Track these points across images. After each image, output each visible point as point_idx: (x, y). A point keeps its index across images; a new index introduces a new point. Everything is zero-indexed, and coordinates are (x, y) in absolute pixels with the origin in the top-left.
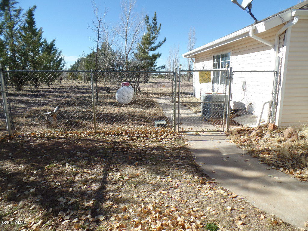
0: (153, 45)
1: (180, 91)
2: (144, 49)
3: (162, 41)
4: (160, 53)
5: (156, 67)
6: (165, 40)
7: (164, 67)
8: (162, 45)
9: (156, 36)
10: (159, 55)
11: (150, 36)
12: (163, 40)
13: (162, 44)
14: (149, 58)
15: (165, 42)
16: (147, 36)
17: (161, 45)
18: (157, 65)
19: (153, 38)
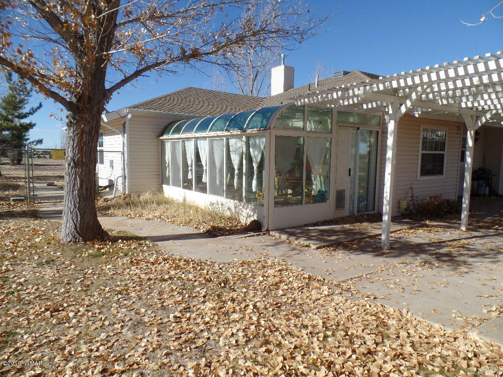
0: (21, 111)
1: (33, 163)
2: (5, 114)
3: (35, 107)
4: (33, 123)
5: (28, 141)
6: (41, 106)
7: (40, 142)
8: (37, 112)
9: (26, 98)
10: (31, 126)
11: (16, 98)
12: (38, 105)
13: (36, 110)
14: (15, 128)
15: (41, 109)
16: (10, 99)
17: (34, 112)
18: (29, 139)
19: (22, 101)
